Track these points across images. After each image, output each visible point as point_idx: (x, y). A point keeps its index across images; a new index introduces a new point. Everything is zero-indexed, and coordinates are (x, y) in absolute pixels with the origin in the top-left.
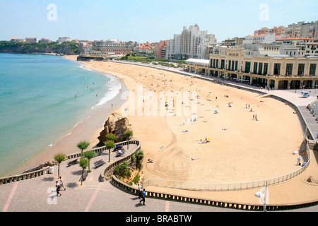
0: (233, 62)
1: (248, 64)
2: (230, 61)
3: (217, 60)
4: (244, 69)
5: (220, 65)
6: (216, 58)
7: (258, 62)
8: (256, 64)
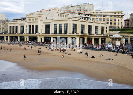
0: (33, 26)
1: (48, 27)
2: (30, 26)
3: (17, 27)
4: (44, 31)
5: (19, 31)
6: (15, 25)
7: (58, 23)
8: (55, 26)
